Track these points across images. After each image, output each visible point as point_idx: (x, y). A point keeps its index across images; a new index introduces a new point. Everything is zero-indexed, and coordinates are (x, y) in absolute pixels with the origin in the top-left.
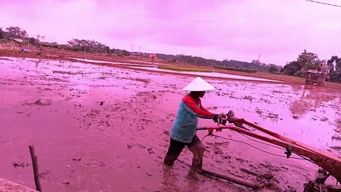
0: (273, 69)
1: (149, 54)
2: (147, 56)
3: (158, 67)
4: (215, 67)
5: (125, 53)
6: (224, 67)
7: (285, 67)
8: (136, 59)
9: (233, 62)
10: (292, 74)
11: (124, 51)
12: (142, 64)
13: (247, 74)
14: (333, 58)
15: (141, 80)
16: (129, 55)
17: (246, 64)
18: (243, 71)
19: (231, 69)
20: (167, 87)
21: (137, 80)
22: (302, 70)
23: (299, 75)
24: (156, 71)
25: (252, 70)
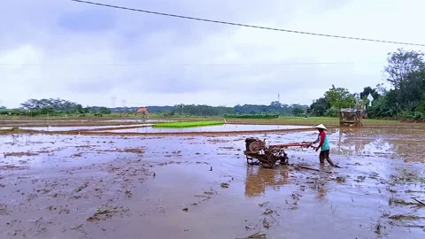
0: (297, 111)
1: (138, 108)
2: (135, 111)
3: (153, 126)
4: (225, 116)
5: (105, 111)
6: (237, 114)
7: (312, 106)
8: (120, 117)
9: (248, 108)
10: (321, 114)
11: (102, 108)
12: (130, 123)
13: (268, 121)
14: (365, 89)
15: (132, 151)
16: (110, 113)
17: (263, 108)
18: (261, 117)
19: (246, 117)
20: (170, 156)
21: (127, 151)
22: (333, 108)
23: (330, 115)
24: (151, 134)
25: (272, 114)
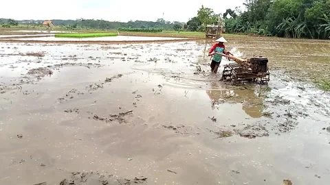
0: (177, 27)
1: (43, 21)
2: (40, 23)
3: (55, 36)
4: (120, 30)
5: (13, 23)
6: (130, 28)
7: (188, 23)
8: (28, 28)
9: (138, 23)
10: (194, 29)
11: (10, 20)
12: (35, 33)
13: (153, 34)
14: (227, 11)
15: (34, 55)
16: (17, 24)
17: (151, 24)
18: (149, 31)
19: (137, 31)
20: (66, 59)
21: (29, 55)
22: (203, 25)
23: (201, 30)
24: (52, 42)
25: (158, 29)
